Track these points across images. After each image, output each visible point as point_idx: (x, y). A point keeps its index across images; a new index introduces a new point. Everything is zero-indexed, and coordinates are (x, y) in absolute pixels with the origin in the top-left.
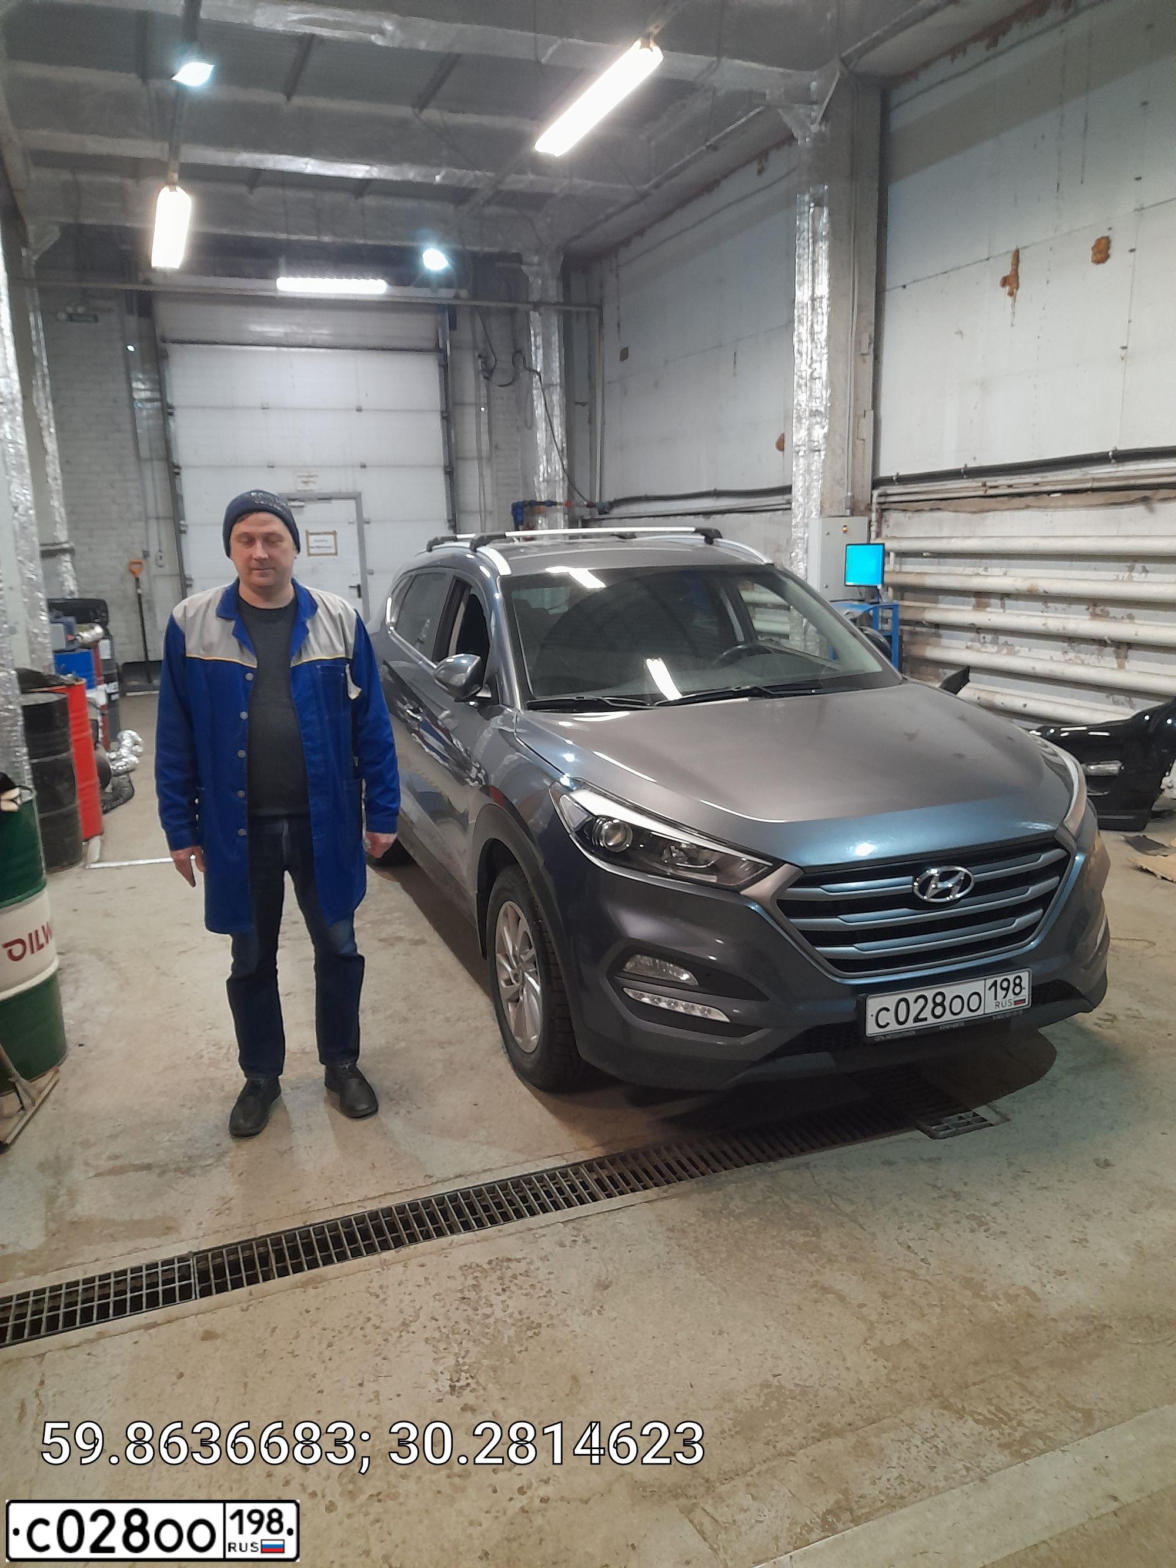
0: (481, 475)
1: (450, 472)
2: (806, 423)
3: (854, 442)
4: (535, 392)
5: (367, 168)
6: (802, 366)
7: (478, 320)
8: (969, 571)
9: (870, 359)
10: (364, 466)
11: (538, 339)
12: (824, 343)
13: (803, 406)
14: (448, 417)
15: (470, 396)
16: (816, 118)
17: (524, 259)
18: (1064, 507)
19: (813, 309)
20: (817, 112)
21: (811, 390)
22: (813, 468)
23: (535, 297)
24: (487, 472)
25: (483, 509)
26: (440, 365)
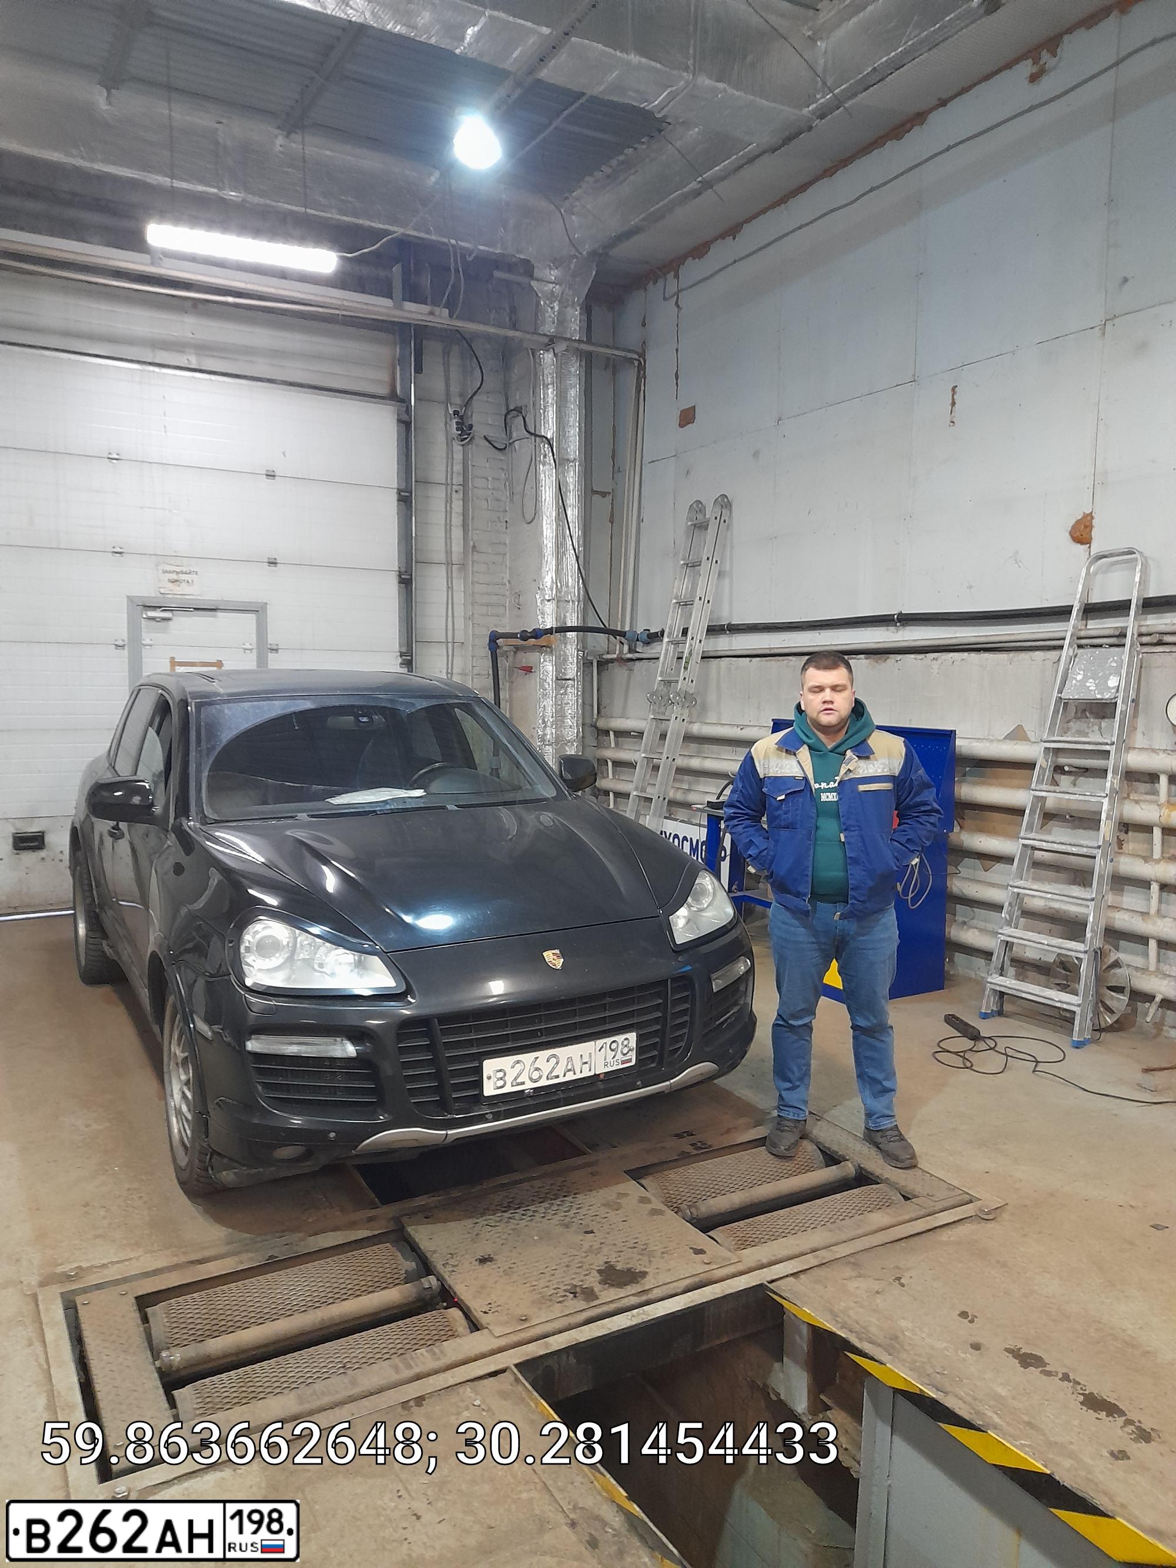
0: (450, 588)
1: (406, 581)
4: (542, 468)
7: (454, 353)
10: (273, 563)
11: (550, 391)
14: (405, 499)
15: (439, 473)
17: (537, 273)
23: (550, 329)
24: (458, 585)
25: (450, 640)
26: (400, 421)
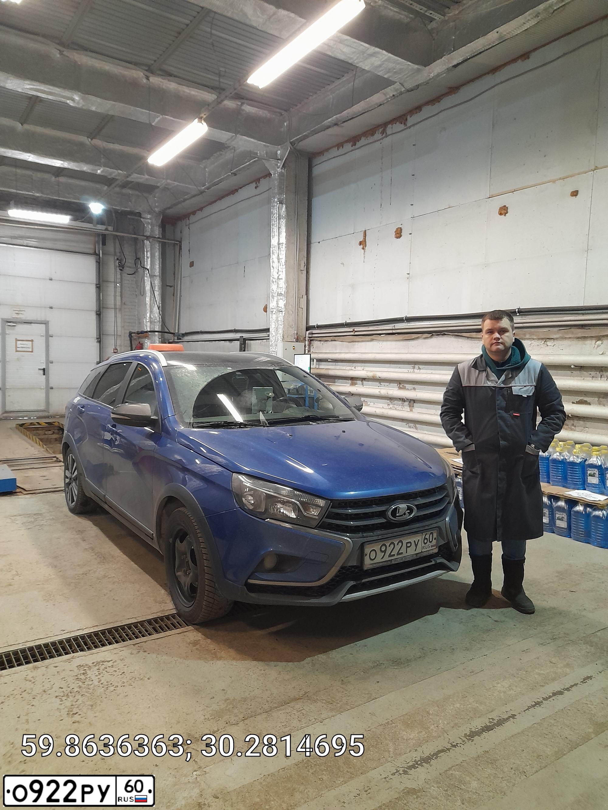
0: (116, 317)
1: (99, 314)
2: (276, 298)
3: (297, 309)
4: (146, 278)
5: (62, 162)
6: (274, 273)
7: (117, 241)
8: (348, 368)
9: (305, 272)
10: (51, 308)
11: (148, 254)
12: (284, 264)
13: (275, 291)
14: (99, 287)
15: (111, 278)
16: (280, 166)
17: (143, 216)
18: (387, 341)
19: (279, 248)
20: (280, 164)
21: (278, 284)
22: (280, 319)
23: (148, 234)
24: (119, 316)
25: (116, 334)
26: (97, 262)
